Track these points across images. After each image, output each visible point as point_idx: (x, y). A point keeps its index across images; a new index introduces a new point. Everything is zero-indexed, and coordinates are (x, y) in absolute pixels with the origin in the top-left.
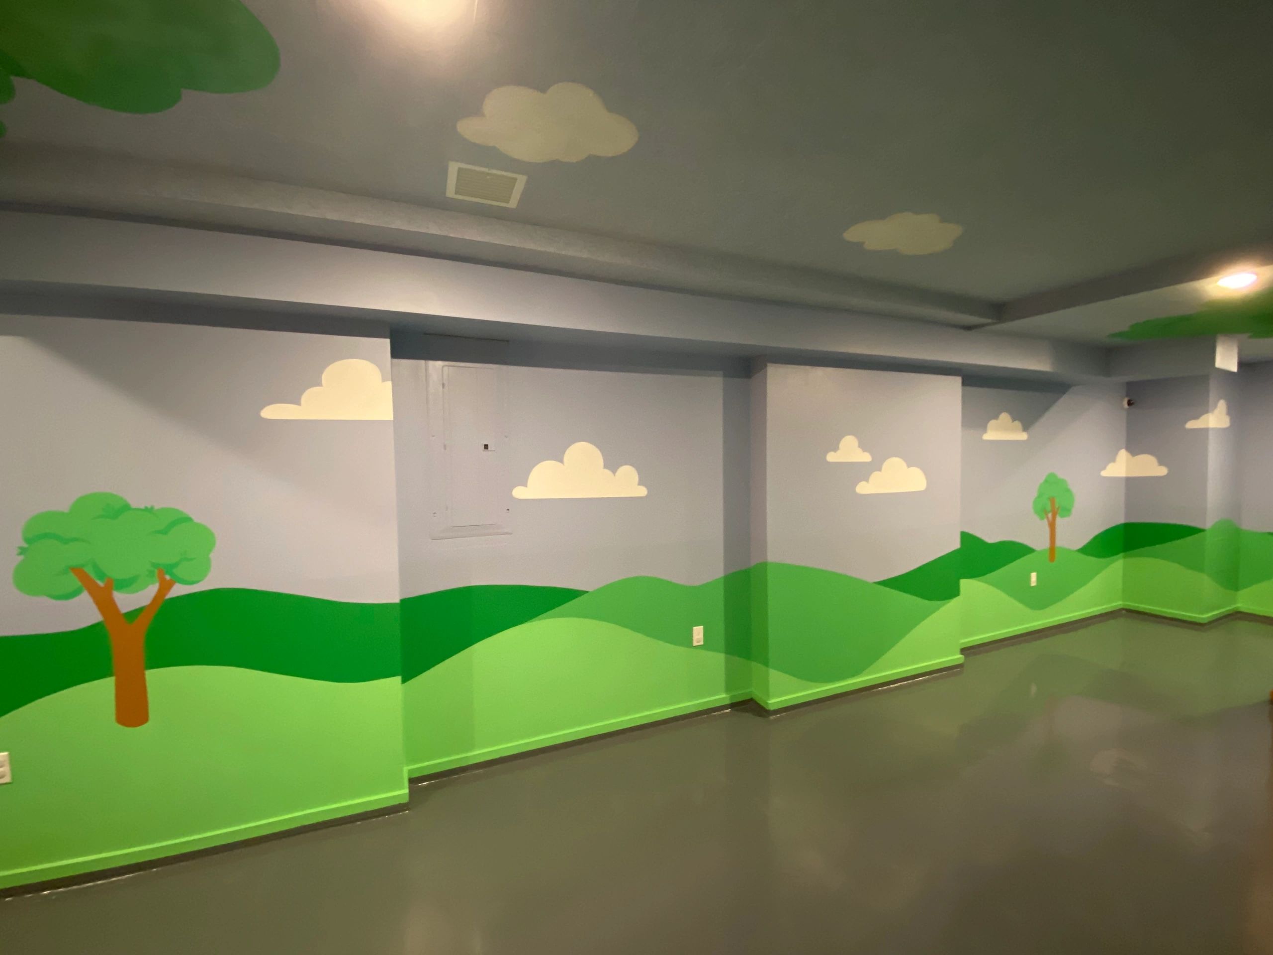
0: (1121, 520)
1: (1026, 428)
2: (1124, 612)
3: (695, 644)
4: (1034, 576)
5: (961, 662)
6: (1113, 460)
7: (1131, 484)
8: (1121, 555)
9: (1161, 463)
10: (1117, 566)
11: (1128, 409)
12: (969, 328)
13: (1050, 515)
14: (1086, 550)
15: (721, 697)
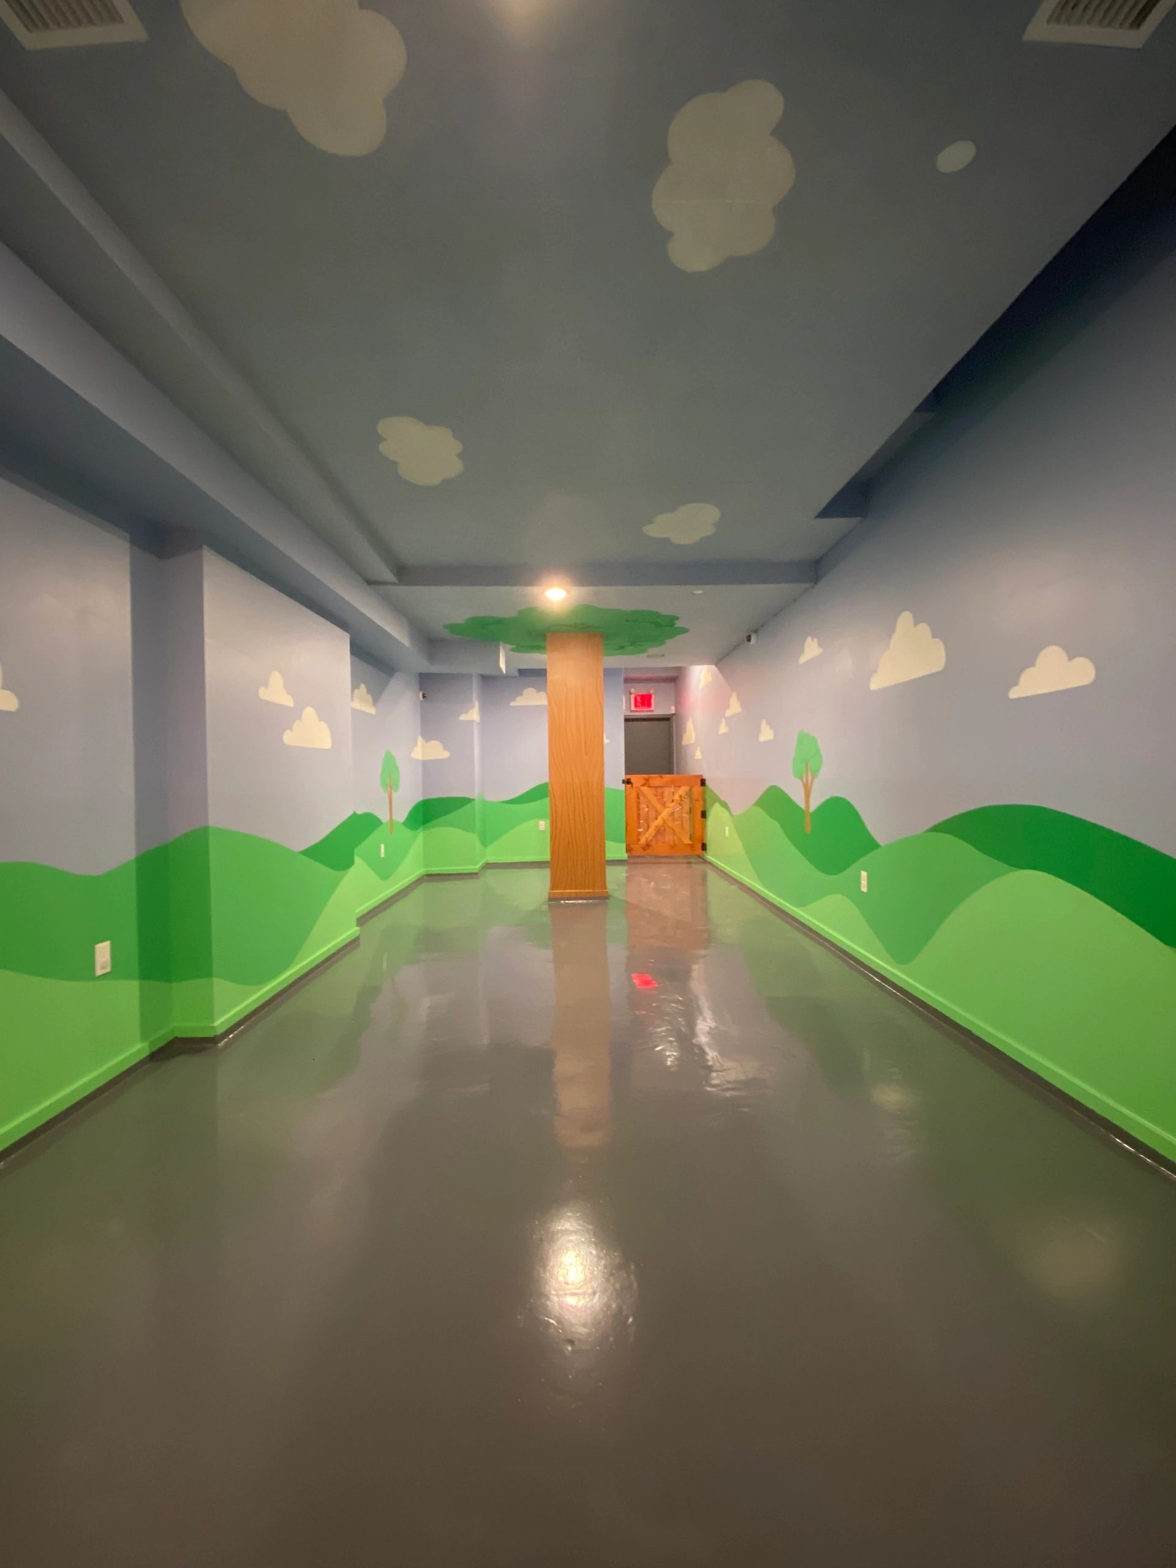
0: (421, 799)
1: (375, 702)
2: (425, 878)
3: (99, 972)
4: (382, 846)
5: (358, 933)
6: (415, 744)
7: (428, 767)
8: (422, 828)
9: (445, 748)
10: (419, 839)
11: (422, 701)
12: (370, 582)
13: (389, 789)
14: (406, 823)
15: (137, 1049)
